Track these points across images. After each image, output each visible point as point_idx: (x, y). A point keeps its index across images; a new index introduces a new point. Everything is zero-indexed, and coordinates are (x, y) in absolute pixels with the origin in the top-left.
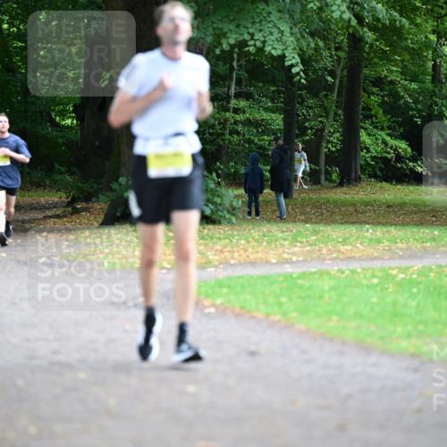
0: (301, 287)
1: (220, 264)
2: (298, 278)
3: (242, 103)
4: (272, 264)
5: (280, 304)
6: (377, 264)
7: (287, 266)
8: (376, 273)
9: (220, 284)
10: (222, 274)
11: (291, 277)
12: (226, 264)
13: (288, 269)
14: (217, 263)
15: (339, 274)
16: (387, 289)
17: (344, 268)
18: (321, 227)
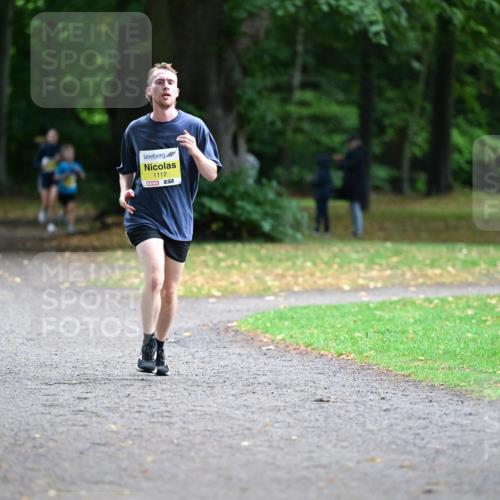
0: (380, 320)
1: (281, 291)
2: (376, 308)
3: (308, 95)
4: (344, 291)
5: (354, 341)
6: (472, 292)
7: (363, 293)
8: (471, 303)
9: (282, 317)
10: (283, 303)
11: (369, 308)
12: (288, 291)
13: (364, 297)
14: (276, 290)
15: (427, 304)
16: (486, 321)
17: (431, 296)
18: (405, 247)
